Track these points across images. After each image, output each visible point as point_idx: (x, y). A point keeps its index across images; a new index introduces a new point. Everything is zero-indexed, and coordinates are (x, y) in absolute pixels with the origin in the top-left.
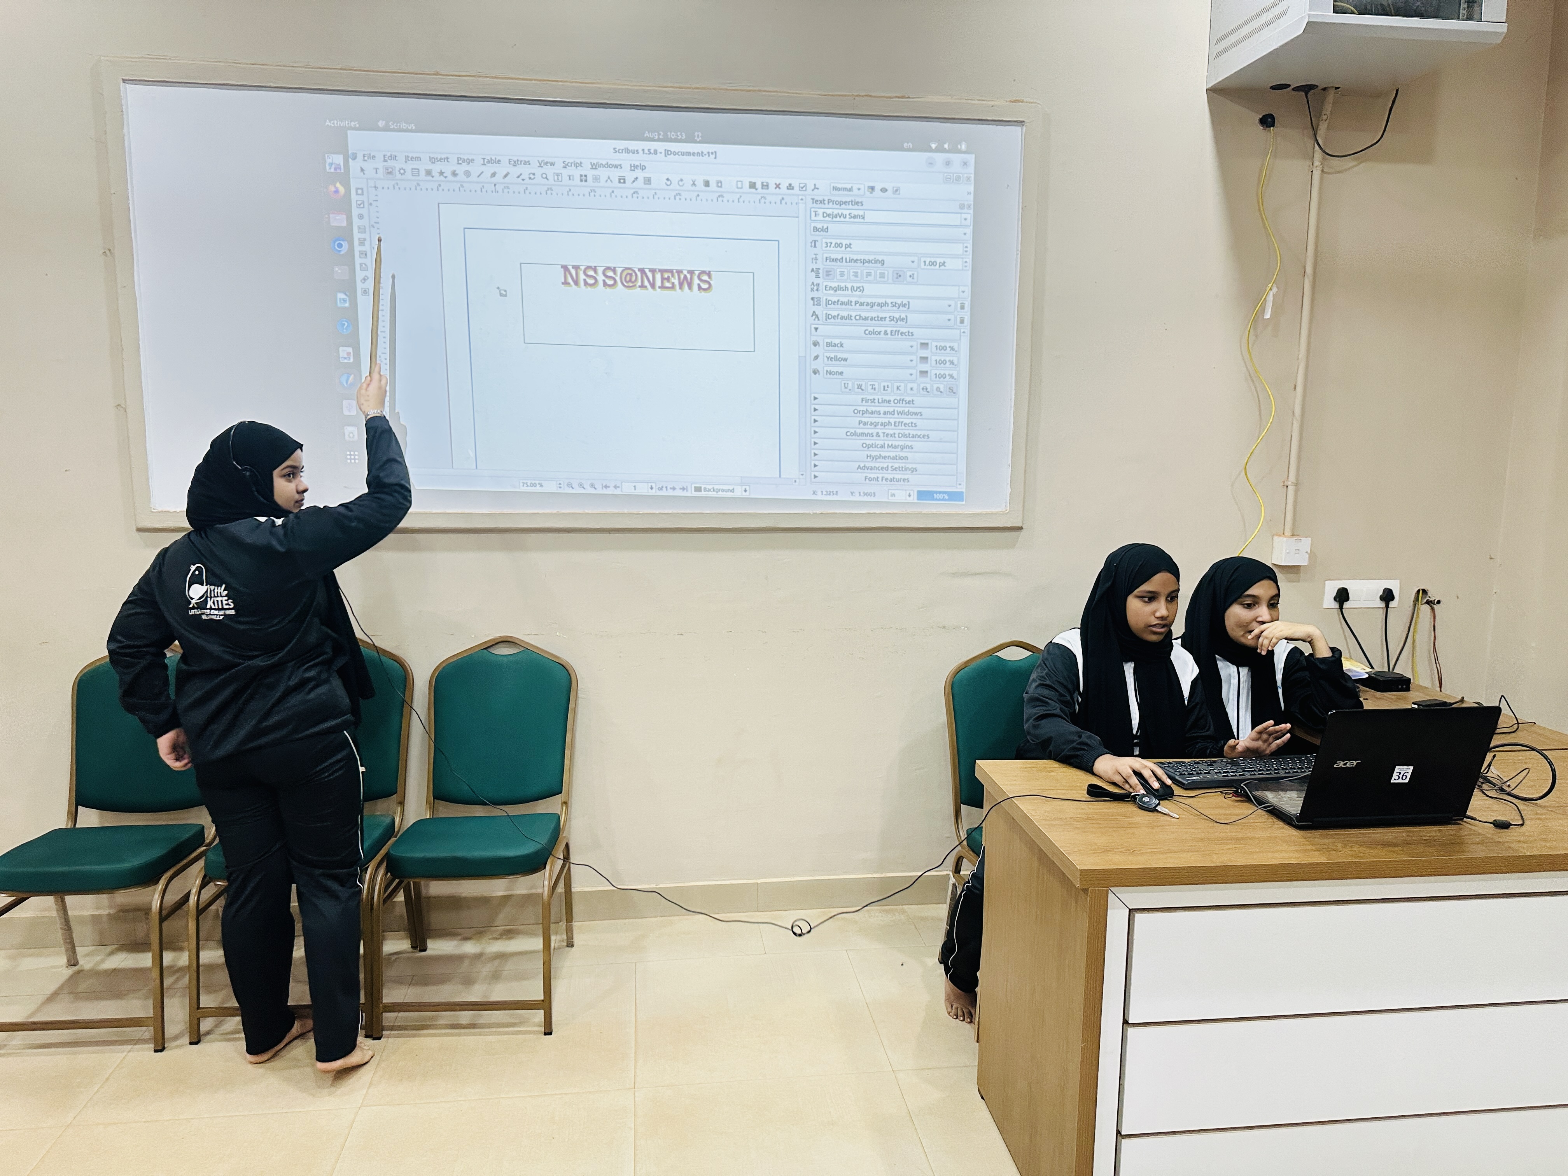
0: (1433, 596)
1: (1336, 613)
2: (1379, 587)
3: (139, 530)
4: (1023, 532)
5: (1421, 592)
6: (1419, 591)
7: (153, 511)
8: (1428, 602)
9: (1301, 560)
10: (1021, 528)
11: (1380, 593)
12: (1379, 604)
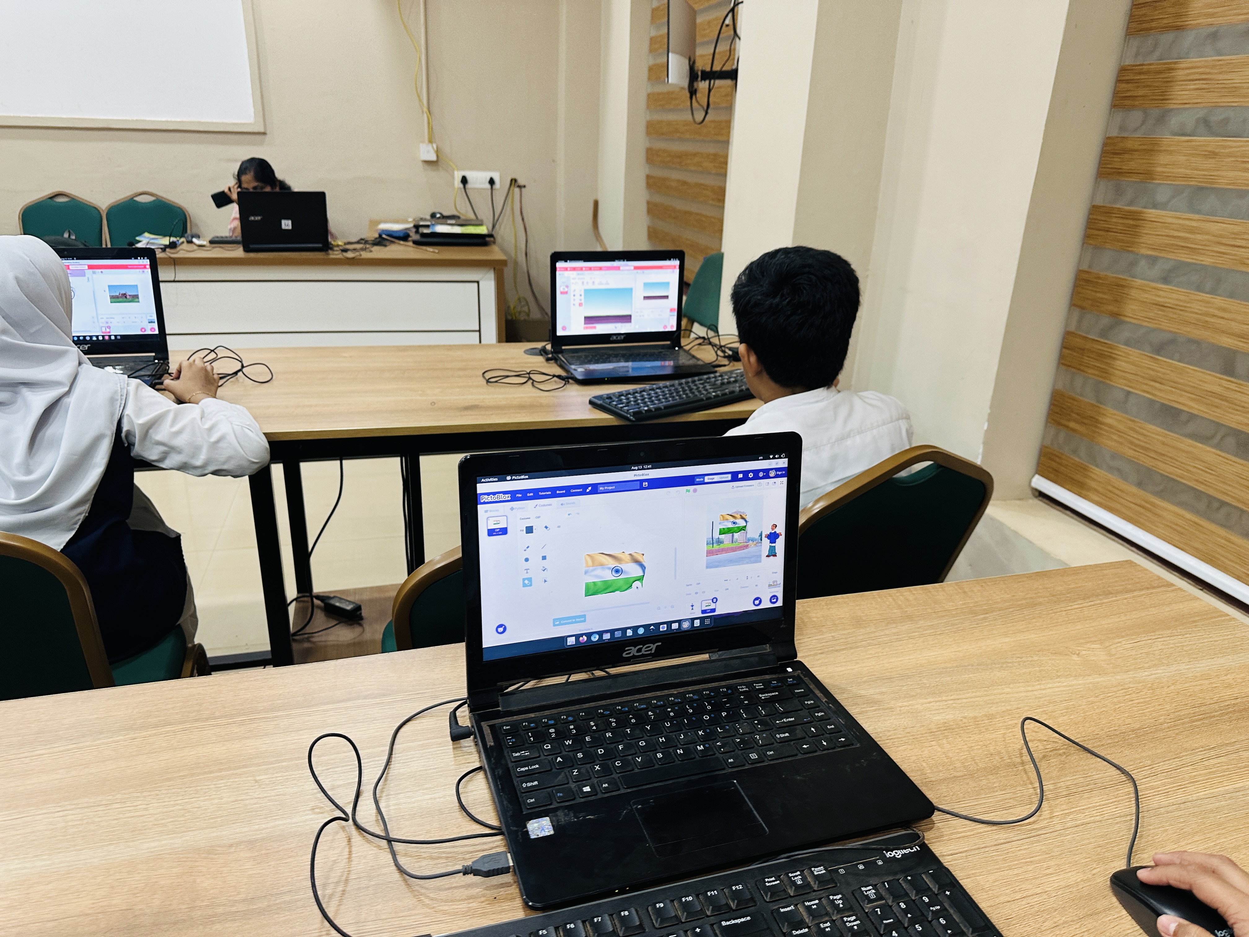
0: (521, 182)
1: (463, 190)
2: (487, 175)
4: (267, 138)
5: (514, 182)
6: (512, 180)
8: (520, 187)
9: (433, 158)
10: (264, 134)
11: (488, 179)
12: (488, 186)
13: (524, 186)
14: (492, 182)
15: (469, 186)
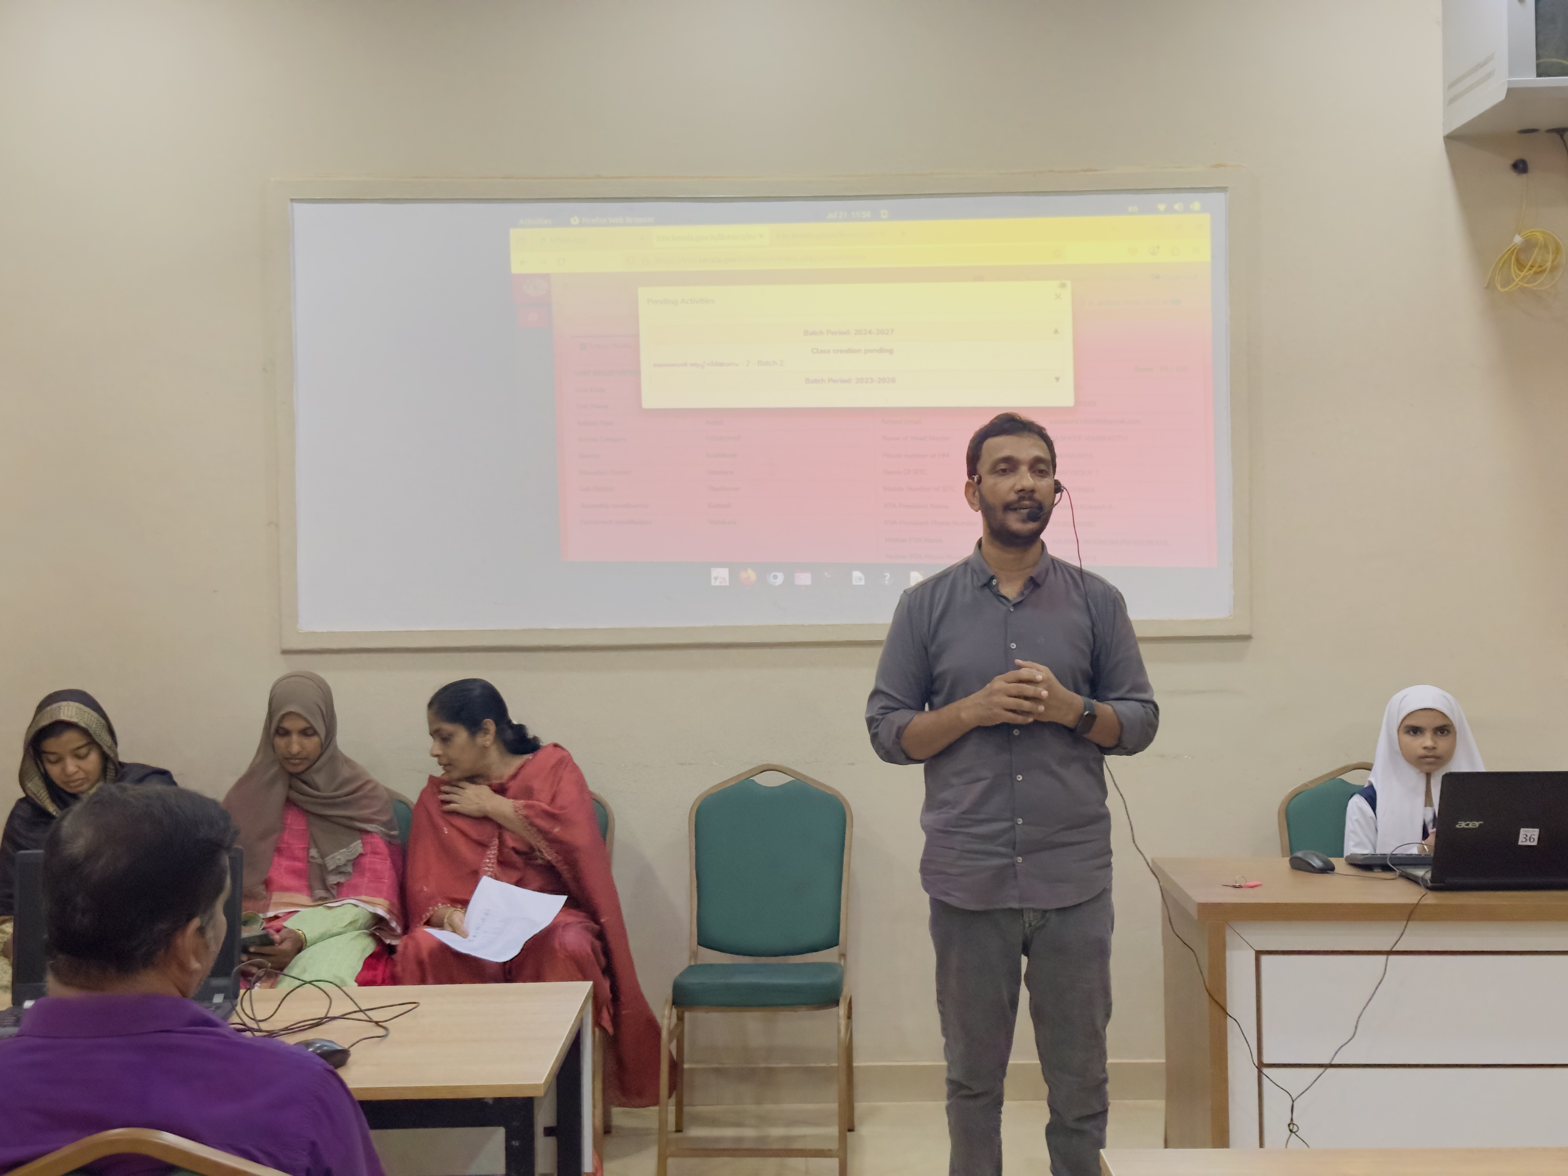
3: (285, 652)
4: (1252, 642)
7: (300, 632)
10: (1247, 638)
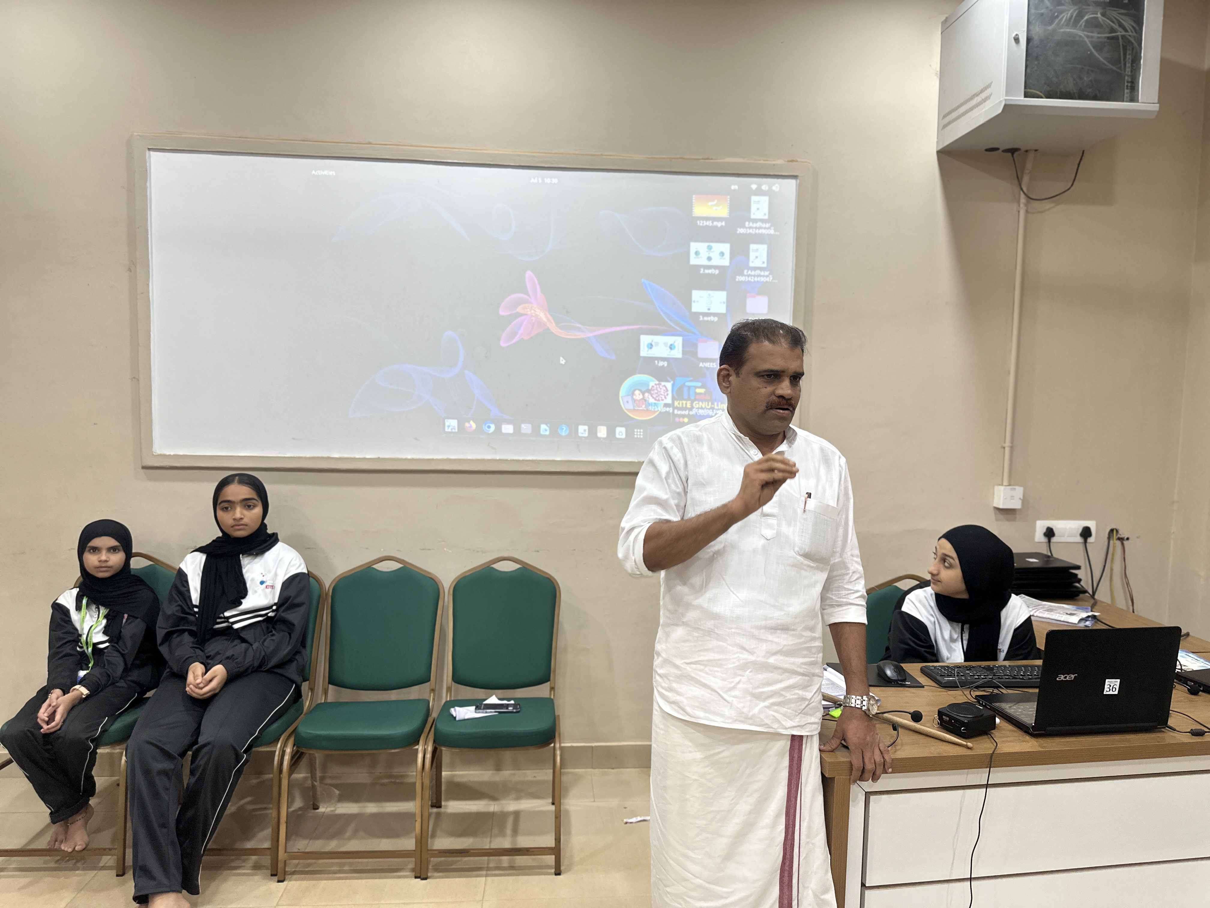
0: (1123, 533)
1: (1045, 546)
2: (1079, 526)
3: (143, 468)
5: (1113, 531)
7: (155, 455)
8: (1119, 539)
9: (1016, 505)
11: (1080, 531)
12: (1080, 539)
13: (1128, 539)
14: (1086, 533)
15: (1054, 540)
